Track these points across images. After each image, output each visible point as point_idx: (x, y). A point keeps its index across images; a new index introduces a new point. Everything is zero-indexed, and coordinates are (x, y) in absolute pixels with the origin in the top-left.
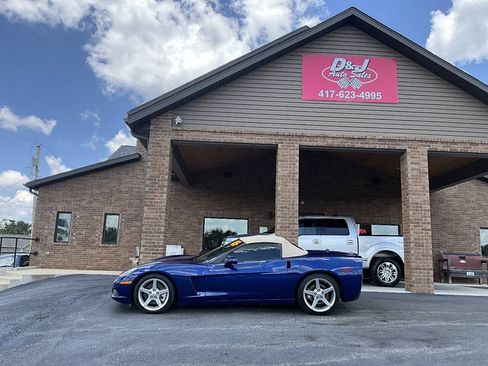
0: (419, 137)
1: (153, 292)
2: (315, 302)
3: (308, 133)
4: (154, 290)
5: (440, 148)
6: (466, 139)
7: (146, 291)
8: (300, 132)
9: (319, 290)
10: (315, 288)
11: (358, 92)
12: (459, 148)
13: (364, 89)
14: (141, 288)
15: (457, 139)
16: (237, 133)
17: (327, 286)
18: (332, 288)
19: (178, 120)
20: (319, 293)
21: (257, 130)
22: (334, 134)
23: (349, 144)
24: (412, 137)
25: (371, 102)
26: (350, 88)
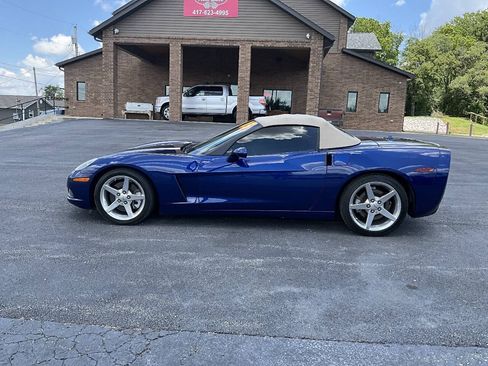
0: (246, 38)
1: (123, 194)
2: (370, 218)
3: (186, 37)
4: (125, 192)
5: (258, 44)
6: (273, 39)
7: (113, 191)
8: (181, 36)
9: (372, 200)
10: (366, 197)
11: (215, 10)
12: (269, 45)
13: (218, 8)
14: (106, 186)
15: (269, 39)
16: (149, 38)
17: (385, 191)
18: (393, 192)
19: (116, 31)
20: (374, 203)
21: (158, 36)
22: (199, 37)
23: (208, 43)
24: (242, 38)
25: (221, 17)
26: (210, 9)
